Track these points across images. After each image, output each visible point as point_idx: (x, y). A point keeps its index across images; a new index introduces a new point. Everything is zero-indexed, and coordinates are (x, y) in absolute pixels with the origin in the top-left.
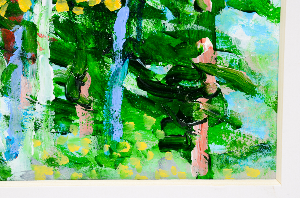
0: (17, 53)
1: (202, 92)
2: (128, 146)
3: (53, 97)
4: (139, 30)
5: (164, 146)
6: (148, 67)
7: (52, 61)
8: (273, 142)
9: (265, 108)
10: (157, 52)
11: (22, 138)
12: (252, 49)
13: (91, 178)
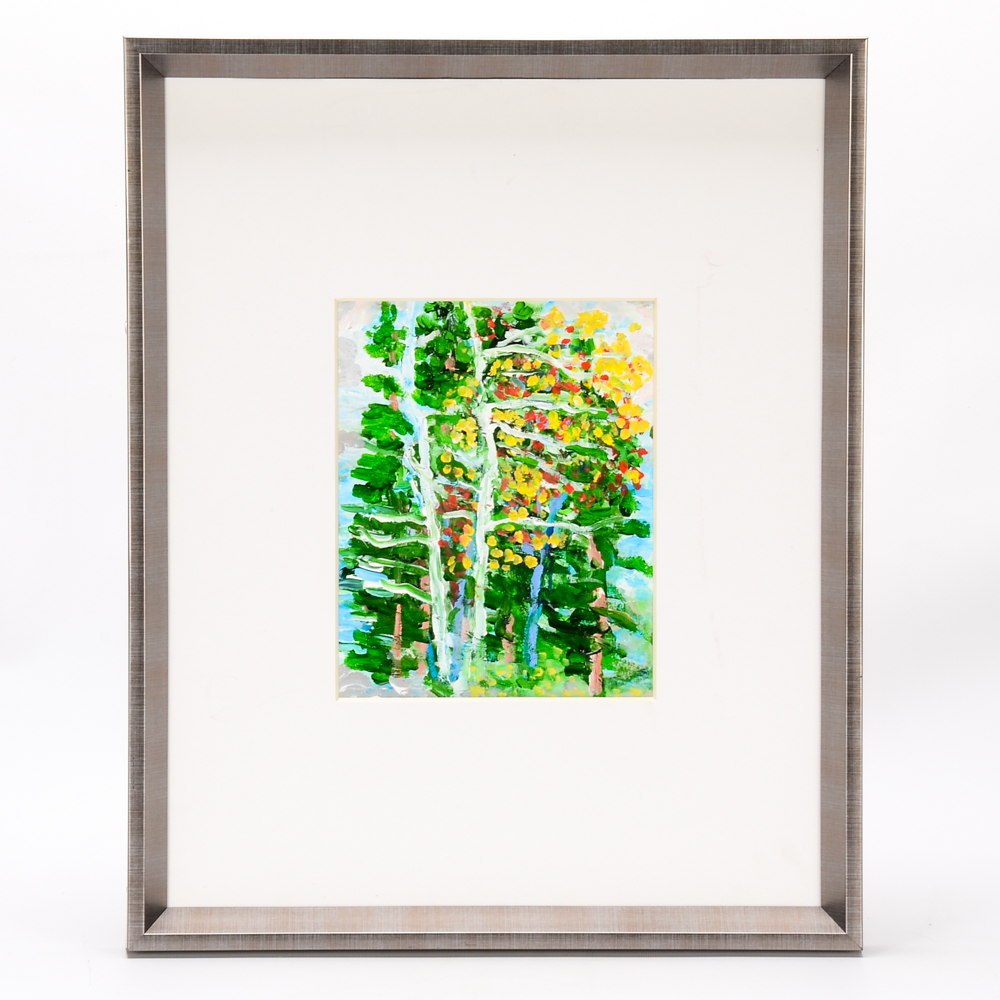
0: (460, 600)
1: (597, 629)
2: (541, 670)
3: (486, 633)
4: (550, 582)
5: (569, 671)
6: (556, 610)
7: (486, 605)
8: (650, 669)
9: (644, 642)
10: (564, 598)
11: (462, 665)
12: (633, 596)
13: (513, 696)
